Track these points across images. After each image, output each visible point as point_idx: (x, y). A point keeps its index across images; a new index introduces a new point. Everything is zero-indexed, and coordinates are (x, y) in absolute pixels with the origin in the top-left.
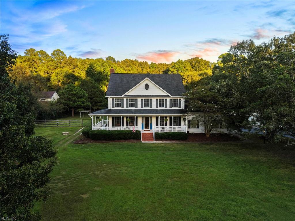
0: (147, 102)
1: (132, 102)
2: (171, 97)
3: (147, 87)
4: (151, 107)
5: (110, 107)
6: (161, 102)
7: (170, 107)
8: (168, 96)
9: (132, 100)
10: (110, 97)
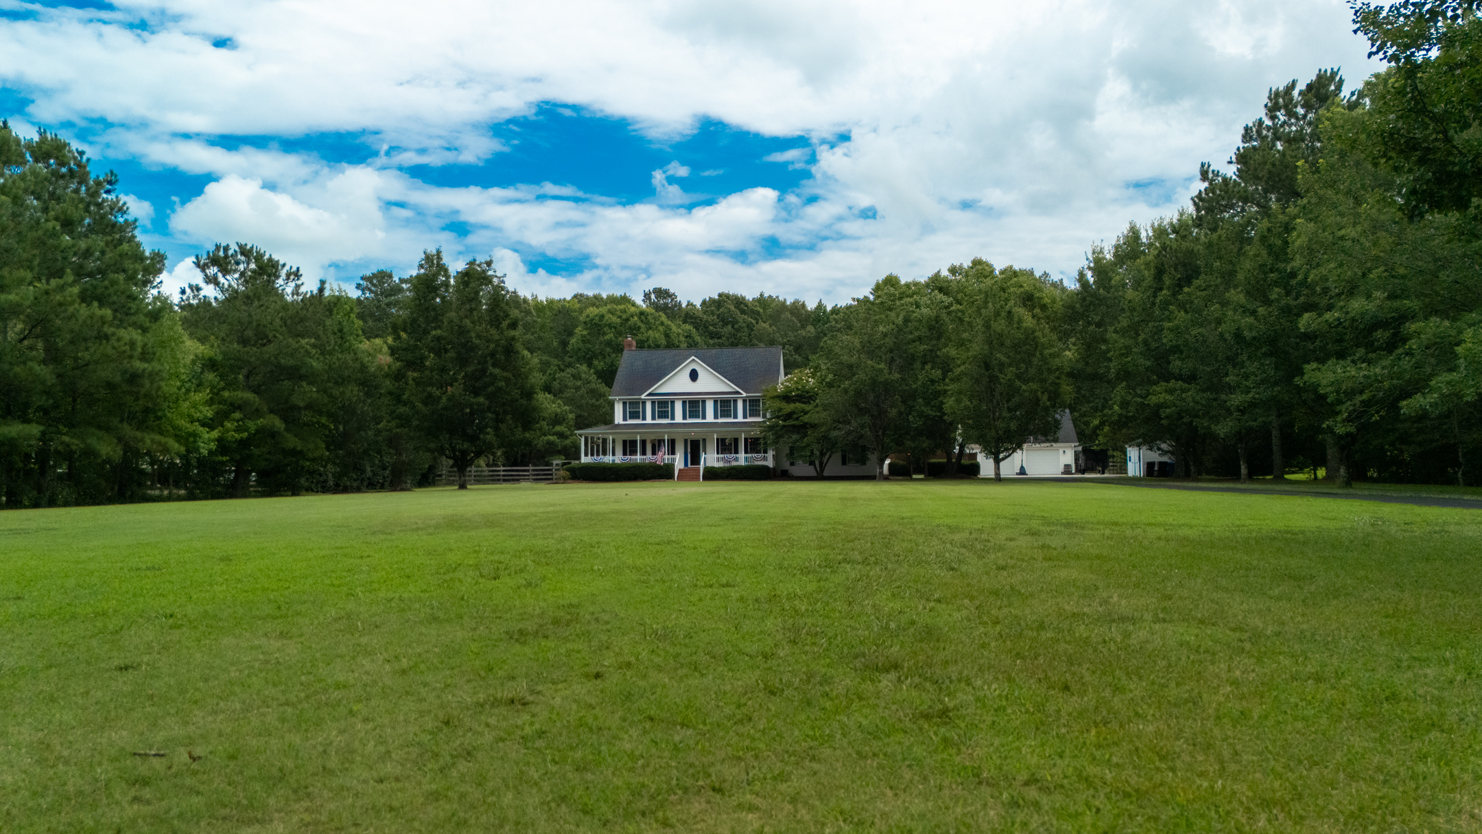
0: (694, 405)
1: (664, 407)
2: (744, 395)
3: (694, 376)
4: (704, 417)
5: (618, 418)
6: (725, 405)
7: (745, 417)
8: (738, 393)
9: (663, 404)
10: (617, 398)
